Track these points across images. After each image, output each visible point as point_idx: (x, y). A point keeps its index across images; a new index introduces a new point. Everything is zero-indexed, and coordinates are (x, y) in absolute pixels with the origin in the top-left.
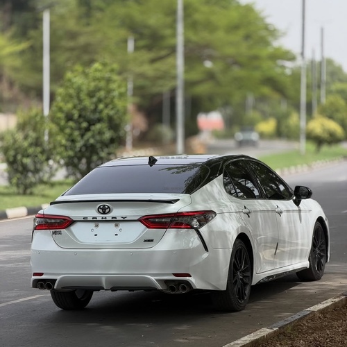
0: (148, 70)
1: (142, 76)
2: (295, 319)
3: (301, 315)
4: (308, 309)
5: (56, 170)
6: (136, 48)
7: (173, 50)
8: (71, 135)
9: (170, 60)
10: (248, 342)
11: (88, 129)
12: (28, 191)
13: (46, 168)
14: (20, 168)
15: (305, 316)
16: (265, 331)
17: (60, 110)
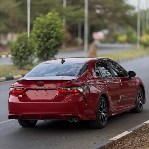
0: (72, 14)
1: (69, 17)
2: (139, 127)
3: (142, 126)
4: (144, 123)
5: (34, 59)
6: (67, 5)
7: (83, 5)
8: (40, 44)
9: (82, 10)
10: (120, 137)
11: (47, 41)
12: (22, 67)
13: (30, 58)
14: (19, 58)
15: (143, 126)
16: (127, 133)
17: (35, 33)
